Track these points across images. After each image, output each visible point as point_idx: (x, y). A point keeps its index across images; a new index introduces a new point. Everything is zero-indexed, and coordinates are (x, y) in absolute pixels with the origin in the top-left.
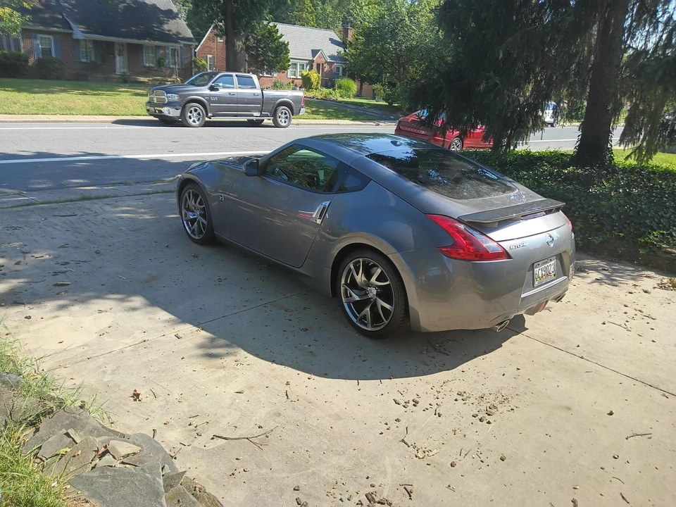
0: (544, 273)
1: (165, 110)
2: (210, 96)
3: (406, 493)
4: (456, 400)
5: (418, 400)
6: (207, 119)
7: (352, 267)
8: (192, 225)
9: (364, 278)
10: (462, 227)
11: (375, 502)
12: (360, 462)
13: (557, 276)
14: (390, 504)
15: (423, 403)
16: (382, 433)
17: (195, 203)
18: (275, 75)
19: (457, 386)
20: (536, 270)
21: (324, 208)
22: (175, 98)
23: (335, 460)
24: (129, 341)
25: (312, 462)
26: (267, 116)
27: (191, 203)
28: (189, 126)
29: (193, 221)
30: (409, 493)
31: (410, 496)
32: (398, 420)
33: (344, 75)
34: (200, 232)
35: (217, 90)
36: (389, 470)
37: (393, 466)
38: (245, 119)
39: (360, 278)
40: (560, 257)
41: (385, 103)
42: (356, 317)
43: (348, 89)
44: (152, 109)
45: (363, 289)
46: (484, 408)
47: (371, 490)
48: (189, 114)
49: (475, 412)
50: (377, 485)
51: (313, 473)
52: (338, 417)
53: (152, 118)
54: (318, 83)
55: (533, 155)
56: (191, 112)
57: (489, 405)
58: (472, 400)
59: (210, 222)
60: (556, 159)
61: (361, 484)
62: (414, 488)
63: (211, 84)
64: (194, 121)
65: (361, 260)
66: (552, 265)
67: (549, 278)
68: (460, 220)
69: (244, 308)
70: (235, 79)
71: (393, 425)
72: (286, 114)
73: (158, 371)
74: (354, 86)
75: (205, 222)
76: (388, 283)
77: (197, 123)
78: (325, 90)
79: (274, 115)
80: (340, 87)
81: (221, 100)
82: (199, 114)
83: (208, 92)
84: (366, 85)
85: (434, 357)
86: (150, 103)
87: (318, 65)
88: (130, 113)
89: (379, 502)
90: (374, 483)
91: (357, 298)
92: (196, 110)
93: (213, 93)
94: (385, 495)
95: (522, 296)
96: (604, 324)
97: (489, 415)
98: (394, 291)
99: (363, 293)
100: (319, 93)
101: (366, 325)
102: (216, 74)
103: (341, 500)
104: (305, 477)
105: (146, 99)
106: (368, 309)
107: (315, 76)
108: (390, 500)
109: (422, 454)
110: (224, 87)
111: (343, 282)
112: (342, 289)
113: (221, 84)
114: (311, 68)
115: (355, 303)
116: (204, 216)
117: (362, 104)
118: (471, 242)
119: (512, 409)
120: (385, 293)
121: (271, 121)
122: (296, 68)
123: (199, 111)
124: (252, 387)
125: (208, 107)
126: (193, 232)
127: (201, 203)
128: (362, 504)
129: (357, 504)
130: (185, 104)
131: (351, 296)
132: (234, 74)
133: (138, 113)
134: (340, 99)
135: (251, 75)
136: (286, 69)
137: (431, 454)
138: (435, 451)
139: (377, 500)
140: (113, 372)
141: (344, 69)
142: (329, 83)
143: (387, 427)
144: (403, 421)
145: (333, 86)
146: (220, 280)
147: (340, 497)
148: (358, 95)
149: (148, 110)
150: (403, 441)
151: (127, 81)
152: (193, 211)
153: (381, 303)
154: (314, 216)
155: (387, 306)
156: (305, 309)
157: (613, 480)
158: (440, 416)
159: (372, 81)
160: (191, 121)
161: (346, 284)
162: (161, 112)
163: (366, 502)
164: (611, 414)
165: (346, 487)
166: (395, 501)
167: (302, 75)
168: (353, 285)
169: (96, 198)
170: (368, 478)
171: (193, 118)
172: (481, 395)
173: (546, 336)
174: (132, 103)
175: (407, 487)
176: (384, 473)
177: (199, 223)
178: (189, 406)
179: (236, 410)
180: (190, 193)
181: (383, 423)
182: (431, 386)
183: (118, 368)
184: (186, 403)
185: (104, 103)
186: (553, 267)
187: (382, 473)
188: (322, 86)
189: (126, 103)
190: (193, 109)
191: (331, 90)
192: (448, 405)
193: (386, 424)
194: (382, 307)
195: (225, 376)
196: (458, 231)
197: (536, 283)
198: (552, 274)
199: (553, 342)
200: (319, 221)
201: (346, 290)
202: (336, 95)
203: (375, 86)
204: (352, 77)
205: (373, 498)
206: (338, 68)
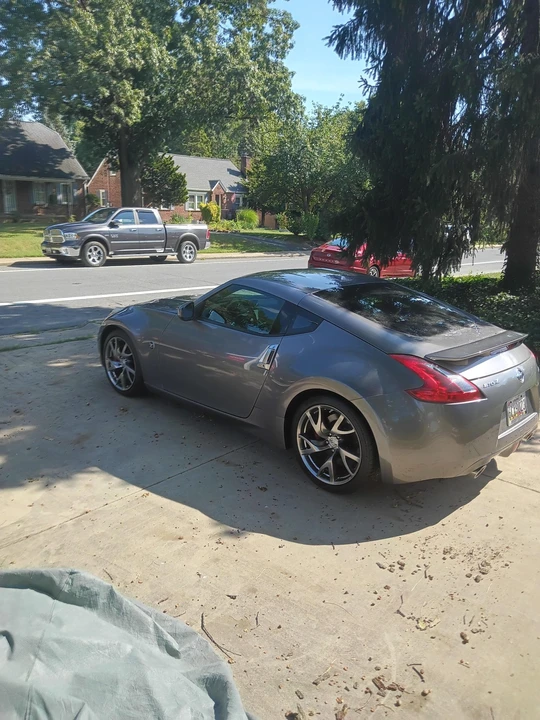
0: (516, 410)
1: (64, 251)
2: (110, 233)
3: (416, 674)
4: (444, 559)
5: (403, 561)
6: (108, 258)
7: (308, 414)
8: (118, 375)
9: (323, 427)
10: (431, 366)
11: (385, 688)
12: (358, 641)
13: (528, 412)
14: (402, 690)
15: (410, 566)
16: (373, 605)
17: (121, 350)
18: (173, 208)
19: (441, 542)
20: (509, 408)
21: (272, 352)
22: (73, 236)
23: (330, 641)
24: (69, 514)
26: (171, 251)
27: (116, 351)
28: (89, 265)
29: (118, 371)
30: (420, 674)
31: (422, 678)
32: (387, 587)
33: (244, 205)
34: (127, 383)
35: (117, 226)
36: (392, 648)
37: (396, 644)
38: (147, 256)
39: (318, 427)
40: (529, 393)
41: (289, 233)
42: (316, 470)
43: (250, 220)
44: (49, 249)
45: (322, 439)
46: (475, 566)
47: (377, 674)
48: (89, 254)
49: (468, 572)
50: (382, 668)
51: (308, 658)
53: (48, 259)
54: (218, 215)
55: (456, 282)
56: (91, 251)
57: (480, 562)
58: (462, 557)
59: (139, 371)
60: (482, 286)
61: (364, 668)
62: (425, 666)
63: (110, 221)
64: (94, 260)
65: (319, 407)
67: (521, 416)
68: (427, 360)
69: (191, 467)
70: (136, 214)
71: (383, 593)
72: (190, 249)
73: (108, 548)
74: (256, 217)
75: (133, 372)
76: (352, 431)
77: (98, 262)
78: (226, 222)
79: (179, 250)
80: (241, 218)
81: (122, 236)
82: (99, 253)
83: (108, 229)
84: (268, 216)
85: (407, 511)
86: (46, 243)
87: (217, 197)
88: (23, 254)
89: (389, 689)
90: (379, 665)
91: (316, 449)
92: (96, 249)
93: (113, 229)
94: (394, 678)
95: (499, 437)
97: (483, 573)
98: (360, 438)
99: (321, 443)
100: (220, 225)
101: (328, 479)
102: (115, 210)
103: (346, 688)
104: (300, 663)
105: (43, 240)
106: (330, 461)
107: (214, 207)
108: (400, 684)
109: (422, 624)
110: (124, 223)
111: (299, 432)
112: (298, 439)
113: (121, 220)
114: (210, 200)
115: (314, 455)
116: (131, 365)
117: (271, 236)
119: (507, 565)
120: (348, 443)
121: (175, 257)
122: (194, 201)
123: (99, 249)
125: (109, 245)
126: (119, 383)
127: (127, 352)
128: (370, 692)
129: (366, 692)
130: (84, 243)
131: (309, 447)
132: (134, 209)
133: (32, 254)
134: (242, 231)
135: (153, 209)
136: (184, 202)
137: (432, 624)
138: (436, 621)
139: (386, 686)
140: (58, 552)
141: (244, 199)
142: (230, 214)
143: (376, 596)
144: (393, 588)
145: (233, 217)
146: (156, 435)
147: (344, 685)
148: (261, 225)
149: (44, 251)
150: (398, 612)
151: (16, 221)
152: (118, 361)
153: (345, 453)
154: (261, 360)
155: (353, 457)
156: (255, 463)
158: (431, 578)
159: (274, 211)
160: (90, 260)
161: (302, 434)
162: (58, 252)
163: (374, 689)
165: (349, 673)
166: (406, 685)
167: (201, 207)
168: (310, 434)
170: (370, 659)
171: (93, 257)
172: (469, 551)
173: (520, 478)
174: (29, 243)
175: (416, 667)
176: (386, 652)
177: (125, 373)
178: (152, 587)
179: (205, 588)
180: (114, 341)
181: (372, 592)
182: (413, 544)
183: (62, 546)
186: (524, 403)
187: (384, 652)
188: (222, 217)
190: (92, 248)
191: (232, 221)
192: (437, 566)
193: (376, 593)
194: (347, 458)
196: (427, 370)
197: (510, 422)
198: (524, 411)
199: (529, 485)
200: (267, 367)
201: (302, 441)
202: (238, 227)
203: (279, 216)
204: (253, 207)
205: (382, 684)
206: (237, 199)
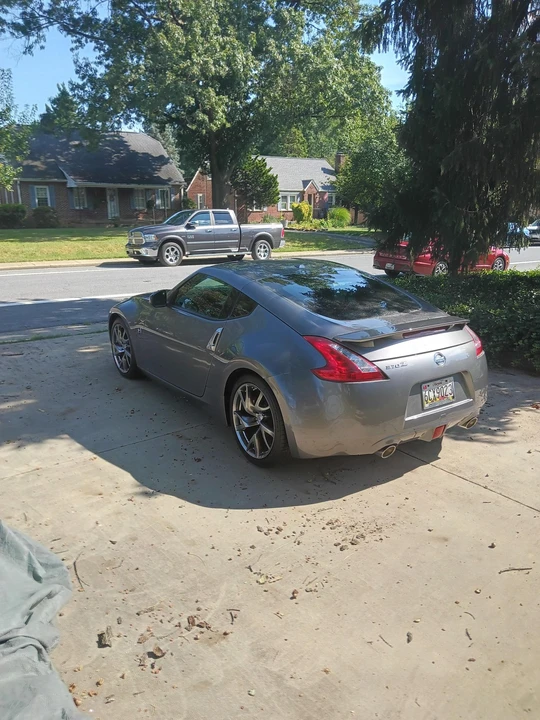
0: (437, 394)
1: (143, 251)
2: (186, 234)
3: (230, 618)
4: (324, 528)
5: (283, 527)
6: (185, 258)
7: (240, 393)
8: (121, 359)
9: (250, 404)
11: (194, 625)
13: (457, 399)
14: (209, 628)
15: (286, 532)
16: (230, 560)
17: (122, 336)
18: (265, 209)
19: (332, 514)
20: (425, 392)
21: (217, 335)
22: (152, 238)
26: (245, 250)
27: (119, 337)
28: (166, 265)
29: (122, 355)
30: (233, 617)
31: (233, 620)
32: (253, 547)
33: (337, 204)
34: (127, 366)
35: (193, 228)
36: (223, 595)
37: (228, 592)
38: (225, 256)
39: (247, 404)
40: (460, 378)
42: (247, 444)
43: (341, 218)
44: (131, 251)
45: (251, 416)
46: (350, 537)
47: (196, 613)
48: (166, 254)
49: (339, 541)
50: (204, 609)
53: (132, 260)
54: (309, 214)
56: (168, 251)
57: (357, 534)
58: (341, 529)
59: (133, 355)
61: (187, 607)
62: (240, 613)
63: (187, 222)
64: (171, 260)
65: (246, 386)
67: (446, 401)
68: (335, 341)
69: (146, 439)
70: (212, 216)
71: (246, 552)
72: (265, 247)
74: (348, 215)
75: (130, 356)
76: (269, 407)
77: (175, 261)
78: (317, 221)
79: (253, 249)
80: (332, 217)
81: (198, 237)
82: (176, 253)
83: (184, 230)
84: (360, 214)
85: (319, 486)
86: (129, 245)
87: (310, 196)
89: (198, 626)
90: (201, 607)
91: (246, 426)
92: (173, 250)
93: (189, 231)
94: (207, 618)
95: (407, 419)
96: (529, 452)
97: (352, 544)
98: (273, 416)
99: (251, 419)
100: (310, 224)
101: (254, 452)
102: (192, 212)
103: (161, 621)
105: (126, 242)
106: (255, 436)
107: (306, 207)
108: (210, 623)
109: (264, 580)
110: (201, 225)
111: (234, 409)
112: (234, 417)
113: (197, 222)
114: (302, 200)
115: (247, 430)
118: (343, 362)
119: (381, 539)
121: (250, 256)
122: (286, 201)
123: (176, 250)
125: (185, 245)
126: (121, 366)
128: (180, 626)
129: (176, 626)
130: (162, 243)
131: (241, 423)
132: (210, 211)
133: (120, 255)
134: (332, 229)
135: (226, 210)
136: (276, 202)
137: (273, 580)
138: (279, 578)
139: (196, 623)
141: (336, 198)
142: (321, 214)
143: (239, 553)
144: (258, 548)
145: (325, 217)
146: (133, 411)
147: (161, 618)
148: (352, 224)
149: (128, 252)
150: (249, 566)
151: (117, 226)
152: (121, 346)
153: (266, 430)
155: (269, 432)
157: (463, 614)
158: (299, 543)
160: (168, 260)
161: (237, 412)
162: (138, 252)
163: (185, 624)
164: (493, 546)
165: (171, 610)
166: (215, 625)
167: (292, 207)
168: (243, 413)
170: (197, 602)
171: (170, 258)
172: (353, 523)
173: (454, 465)
174: (116, 246)
175: (233, 612)
176: (216, 597)
177: (125, 357)
178: (53, 529)
180: (117, 328)
181: (236, 550)
182: (303, 515)
184: (51, 527)
185: (89, 247)
186: (450, 388)
187: (213, 597)
188: (314, 217)
189: (110, 246)
190: (169, 248)
191: (323, 220)
192: (312, 534)
193: (239, 551)
194: (266, 434)
196: (332, 351)
197: (427, 406)
198: (450, 396)
200: (213, 348)
201: (237, 419)
202: (328, 225)
204: (347, 205)
205: (194, 621)
206: (330, 198)
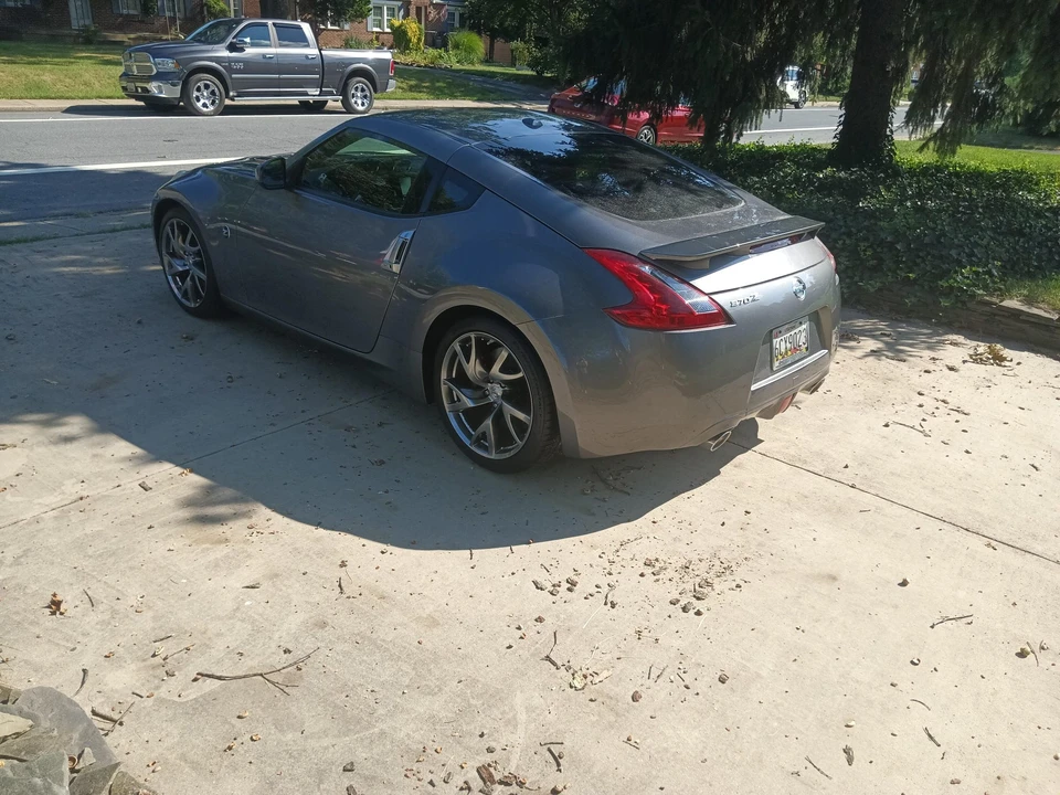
0: (788, 346)
1: (153, 87)
2: (230, 60)
3: (552, 760)
4: (642, 575)
5: (575, 578)
6: (228, 102)
7: (458, 349)
8: (183, 281)
9: (479, 368)
10: (647, 269)
11: (493, 782)
12: (470, 706)
13: (811, 350)
14: (521, 784)
15: (585, 585)
16: (510, 647)
17: (184, 241)
18: (347, 27)
19: (646, 549)
20: (776, 341)
21: (403, 244)
22: (169, 65)
23: (423, 705)
24: (53, 500)
25: (381, 711)
26: (331, 94)
27: (177, 243)
28: (198, 113)
29: (183, 275)
30: (557, 759)
31: (558, 765)
32: (540, 620)
33: (462, 26)
34: (197, 295)
35: (242, 50)
36: (522, 717)
37: (529, 709)
38: (294, 101)
39: (473, 368)
40: (815, 318)
41: (530, 73)
42: (469, 436)
43: (470, 50)
44: (131, 86)
45: (478, 388)
46: (689, 587)
47: (488, 758)
48: (195, 94)
49: (676, 595)
50: (498, 748)
51: (382, 734)
52: (433, 623)
53: (132, 102)
54: (419, 39)
55: (768, 152)
56: (199, 89)
57: (698, 580)
58: (670, 573)
59: (211, 276)
60: (806, 157)
61: (468, 748)
62: (566, 749)
63: (230, 40)
64: (205, 105)
65: (473, 335)
66: (802, 332)
67: (798, 355)
68: (643, 258)
69: (274, 429)
70: (272, 31)
71: (531, 629)
72: (363, 90)
73: (100, 556)
74: (480, 44)
75: (203, 276)
76: (520, 375)
77: (211, 108)
78: (432, 52)
79: (344, 92)
80: (456, 46)
81: (250, 66)
82: (213, 93)
83: (226, 54)
84: (499, 43)
85: (604, 500)
86: (125, 75)
87: (419, 10)
88: (94, 94)
89: (501, 783)
90: (493, 744)
91: (470, 404)
92: (207, 87)
93: (234, 54)
94: (513, 765)
95: (753, 388)
96: (887, 426)
97: (698, 599)
98: (531, 389)
99: (479, 393)
100: (421, 56)
101: (486, 449)
102: (238, 22)
103: (431, 783)
104: (366, 742)
105: (121, 70)
106: (489, 422)
107: (413, 28)
108: (521, 775)
109: (581, 681)
110: (253, 45)
111: (444, 375)
112: (444, 388)
113: (248, 40)
114: (407, 15)
115: (467, 412)
116: (199, 265)
117: (493, 75)
118: (664, 296)
119: (738, 586)
120: (516, 394)
121: (339, 104)
122: (381, 15)
123: (213, 87)
124: (276, 575)
125: (229, 81)
126: (185, 294)
127: (193, 243)
128: (469, 789)
129: (462, 789)
130: (188, 77)
131: (459, 400)
132: (270, 22)
133: (108, 92)
134: (458, 66)
135: (299, 23)
136: (362, 15)
137: (597, 679)
138: (605, 674)
139: (497, 778)
140: (17, 561)
141: (461, 15)
142: (437, 40)
143: (520, 633)
144: (548, 620)
145: (444, 45)
146: (231, 379)
147: (430, 777)
148: (489, 60)
149: (124, 89)
150: (548, 658)
151: (89, 40)
152: (182, 258)
153: (511, 411)
154: (387, 258)
155: (521, 416)
156: (380, 425)
157: (911, 704)
158: (613, 606)
159: (509, 35)
160: (199, 104)
161: (450, 379)
162: (145, 90)
163: (477, 783)
164: (904, 583)
165: (441, 758)
166: (530, 777)
167: (391, 27)
169: (19, 241)
170: (482, 735)
171: (203, 102)
172: (683, 562)
173: (792, 451)
174: (97, 76)
175: (552, 747)
176: (512, 723)
177: (193, 279)
178: (155, 618)
179: (243, 621)
180: (172, 225)
181: (513, 627)
182: (599, 552)
183: (26, 553)
184: (148, 614)
185: (47, 77)
186: (804, 334)
187: (508, 722)
188: (426, 43)
189: (87, 76)
190: (201, 84)
191: (442, 51)
192: (629, 586)
193: (519, 628)
195: (227, 556)
196: (642, 277)
197: (776, 364)
198: (804, 347)
199: (805, 462)
200: (396, 268)
201: (450, 392)
202: (451, 60)
203: (514, 44)
204: (477, 28)
205: (491, 775)
206: (452, 15)
